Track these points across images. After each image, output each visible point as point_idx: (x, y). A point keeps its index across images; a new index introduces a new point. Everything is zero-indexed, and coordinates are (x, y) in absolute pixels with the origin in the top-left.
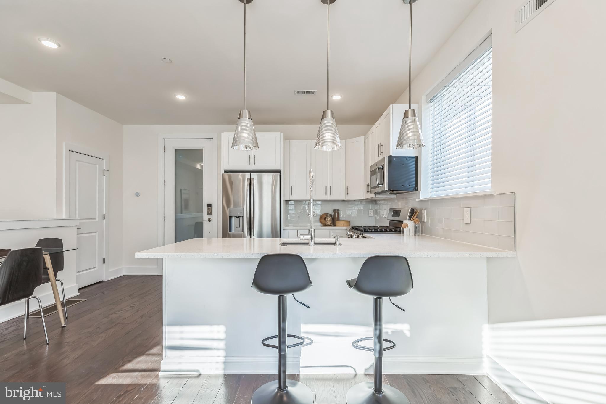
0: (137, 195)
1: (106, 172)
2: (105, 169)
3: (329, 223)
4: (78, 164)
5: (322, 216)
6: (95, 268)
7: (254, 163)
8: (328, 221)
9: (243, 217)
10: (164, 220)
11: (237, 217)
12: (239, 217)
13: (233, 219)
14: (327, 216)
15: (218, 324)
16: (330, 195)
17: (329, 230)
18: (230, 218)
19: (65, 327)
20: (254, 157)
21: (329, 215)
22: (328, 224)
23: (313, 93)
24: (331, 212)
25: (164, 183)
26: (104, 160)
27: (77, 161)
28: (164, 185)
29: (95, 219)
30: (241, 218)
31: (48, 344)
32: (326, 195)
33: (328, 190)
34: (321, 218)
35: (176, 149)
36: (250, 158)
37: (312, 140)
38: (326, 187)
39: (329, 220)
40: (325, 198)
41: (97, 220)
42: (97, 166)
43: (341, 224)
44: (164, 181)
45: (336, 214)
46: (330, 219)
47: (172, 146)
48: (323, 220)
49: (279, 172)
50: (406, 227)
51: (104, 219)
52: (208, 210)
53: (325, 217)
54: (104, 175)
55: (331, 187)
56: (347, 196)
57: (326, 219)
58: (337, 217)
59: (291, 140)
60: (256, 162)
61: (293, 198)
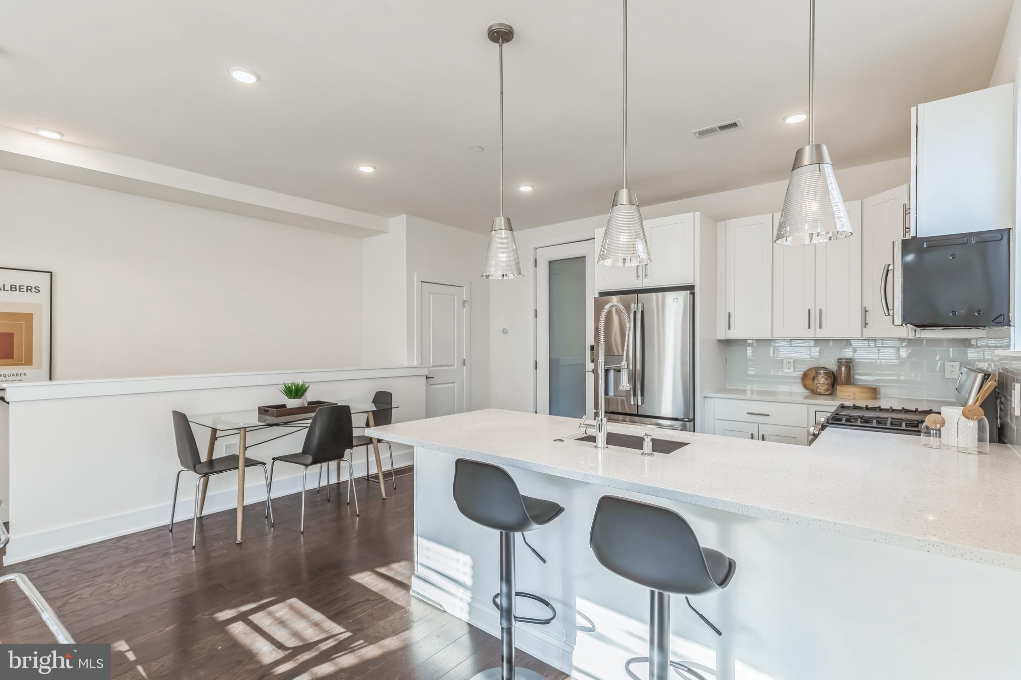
0: (505, 332)
1: (467, 304)
2: (465, 299)
3: (822, 389)
4: (431, 298)
5: (808, 372)
7: (646, 276)
8: (818, 385)
10: (536, 368)
13: (612, 375)
14: (817, 373)
16: (821, 327)
17: (807, 406)
19: (386, 499)
20: (646, 266)
21: (822, 372)
22: (819, 391)
23: (735, 125)
24: (832, 366)
25: (534, 314)
26: (464, 287)
27: (430, 293)
28: (534, 317)
29: (453, 365)
31: (358, 516)
32: (809, 328)
33: (814, 318)
34: (805, 376)
35: (549, 262)
37: (774, 214)
38: (809, 310)
39: (822, 382)
40: (811, 334)
41: (456, 367)
42: (456, 297)
43: (848, 394)
44: (534, 311)
45: (843, 369)
46: (823, 379)
47: (544, 257)
48: (809, 382)
49: (691, 288)
50: (938, 426)
51: (464, 365)
52: (592, 355)
53: (813, 374)
54: (464, 307)
55: (821, 310)
56: (864, 329)
57: (815, 381)
58: (843, 375)
59: (728, 221)
60: (649, 274)
61: (733, 335)
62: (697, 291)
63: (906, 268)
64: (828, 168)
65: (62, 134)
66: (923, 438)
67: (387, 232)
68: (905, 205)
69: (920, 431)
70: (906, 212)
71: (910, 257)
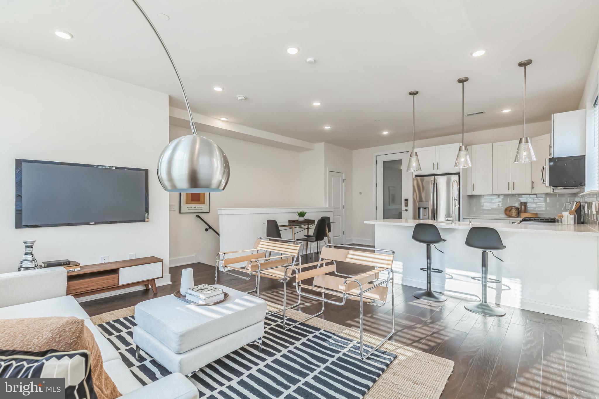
0: (361, 193)
1: (345, 181)
2: (344, 179)
3: (514, 215)
4: (333, 178)
5: (507, 208)
6: (339, 236)
7: (438, 169)
8: (512, 213)
9: (428, 208)
10: (377, 209)
11: (424, 208)
12: (425, 208)
13: (422, 210)
14: (512, 209)
15: (399, 261)
16: (514, 189)
17: (509, 220)
18: (419, 208)
20: (438, 164)
21: (514, 208)
22: (512, 215)
23: (482, 112)
24: (517, 205)
25: (376, 185)
26: (344, 174)
27: (332, 176)
28: (376, 187)
29: (339, 208)
30: (427, 209)
32: (509, 189)
33: (511, 185)
34: (506, 210)
35: (384, 162)
36: (434, 165)
38: (509, 183)
39: (514, 212)
40: (509, 192)
41: (340, 209)
42: (340, 178)
45: (523, 207)
47: (381, 160)
48: (508, 212)
49: (458, 174)
50: (561, 217)
51: (344, 208)
52: (405, 203)
53: (510, 209)
54: (344, 182)
55: (514, 182)
56: (532, 190)
57: (511, 211)
58: (523, 209)
59: (472, 146)
60: (439, 168)
61: (474, 193)
62: (461, 175)
63: (550, 167)
64: (529, 144)
65: (227, 118)
66: (556, 223)
67: (313, 150)
68: (550, 145)
69: (555, 222)
70: (550, 147)
71: (552, 164)
